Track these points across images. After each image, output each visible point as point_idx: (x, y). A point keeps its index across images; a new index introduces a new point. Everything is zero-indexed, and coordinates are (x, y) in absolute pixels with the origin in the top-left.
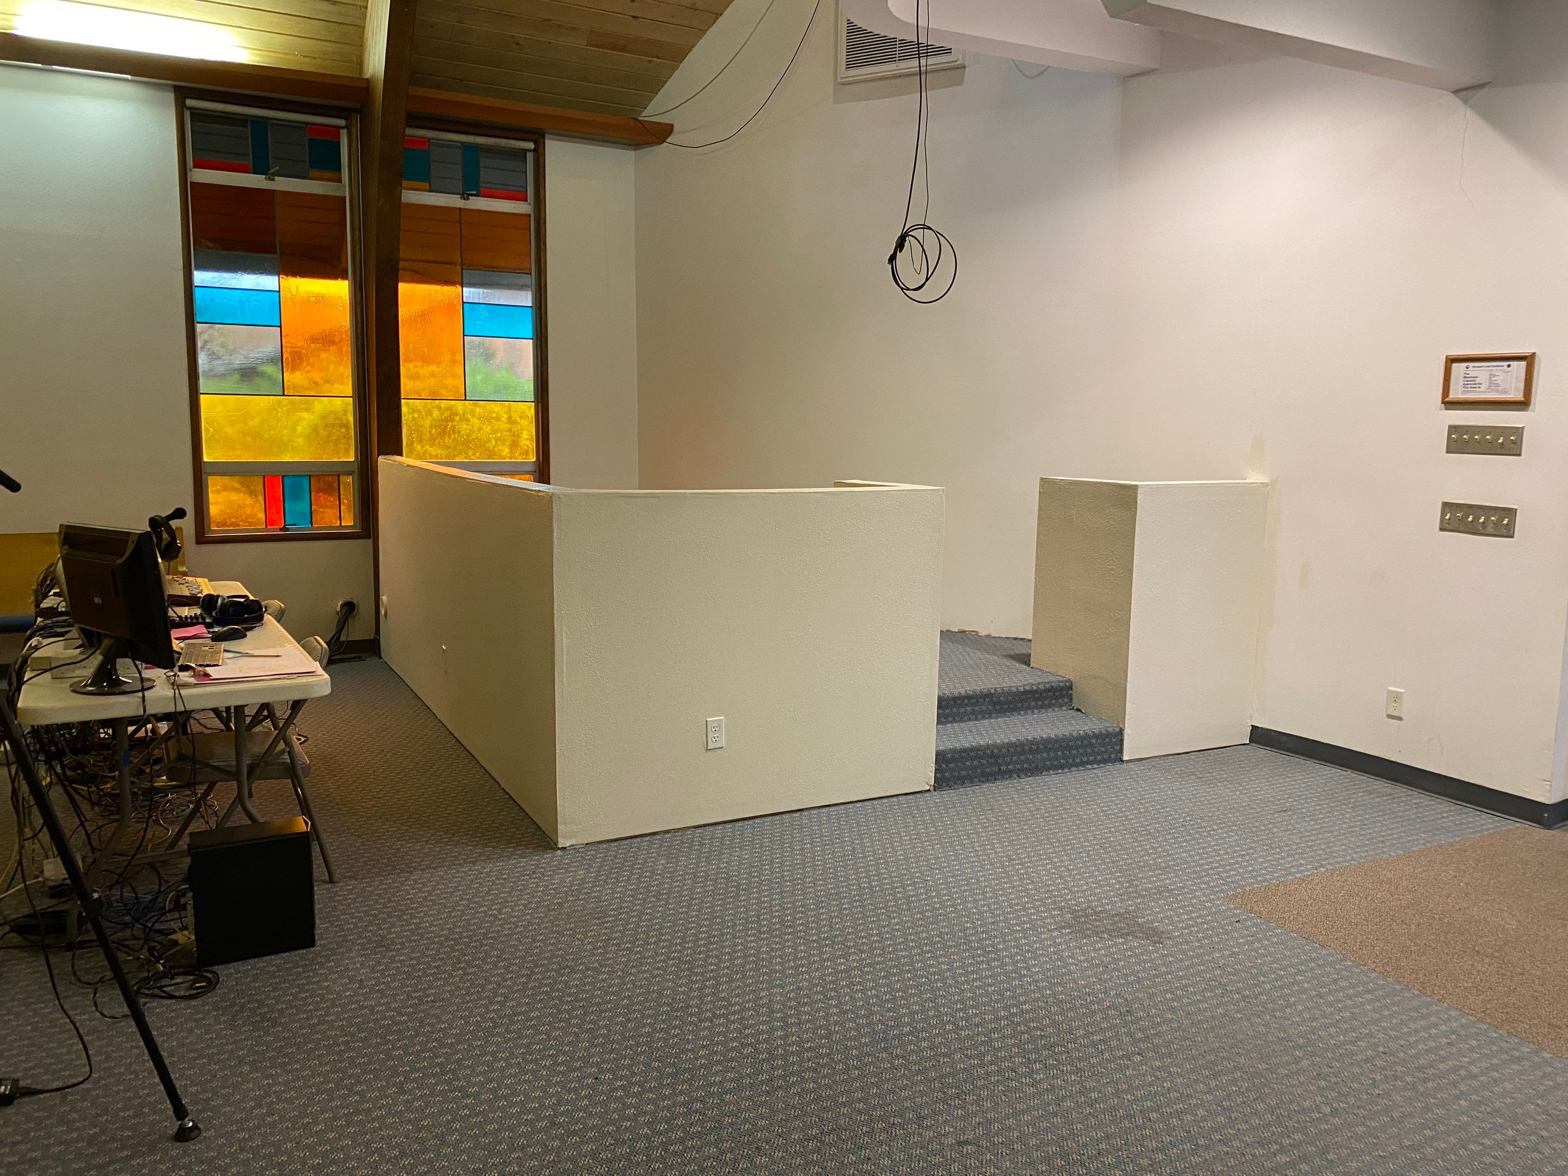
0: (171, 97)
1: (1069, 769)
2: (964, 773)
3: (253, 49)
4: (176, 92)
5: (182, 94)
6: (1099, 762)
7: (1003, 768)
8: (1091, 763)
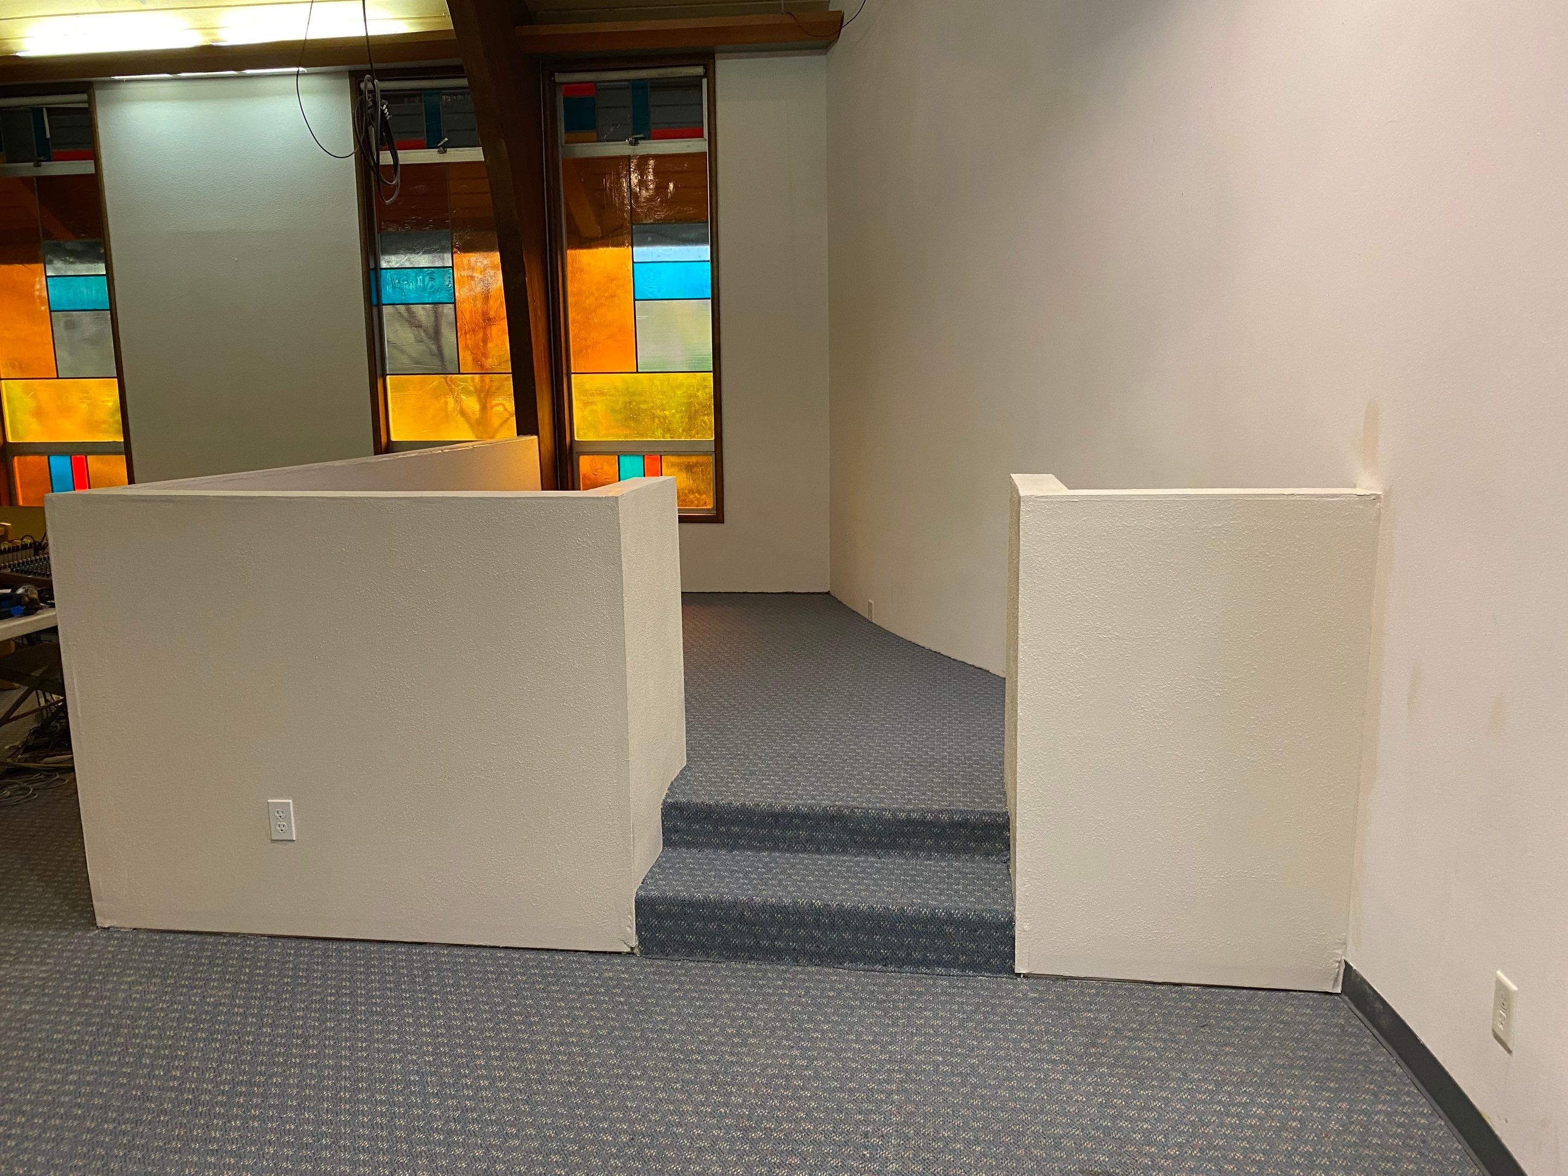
0: (346, 83)
1: (901, 967)
2: (690, 938)
3: (408, 18)
4: (350, 77)
5: (356, 78)
6: (964, 967)
7: (766, 943)
8: (946, 965)
